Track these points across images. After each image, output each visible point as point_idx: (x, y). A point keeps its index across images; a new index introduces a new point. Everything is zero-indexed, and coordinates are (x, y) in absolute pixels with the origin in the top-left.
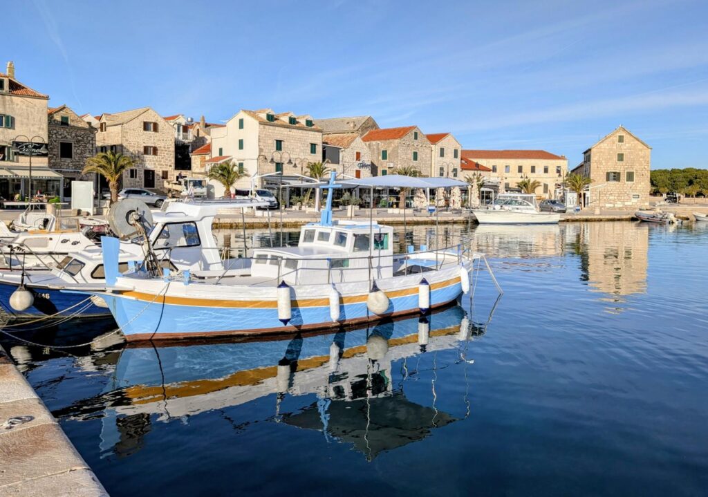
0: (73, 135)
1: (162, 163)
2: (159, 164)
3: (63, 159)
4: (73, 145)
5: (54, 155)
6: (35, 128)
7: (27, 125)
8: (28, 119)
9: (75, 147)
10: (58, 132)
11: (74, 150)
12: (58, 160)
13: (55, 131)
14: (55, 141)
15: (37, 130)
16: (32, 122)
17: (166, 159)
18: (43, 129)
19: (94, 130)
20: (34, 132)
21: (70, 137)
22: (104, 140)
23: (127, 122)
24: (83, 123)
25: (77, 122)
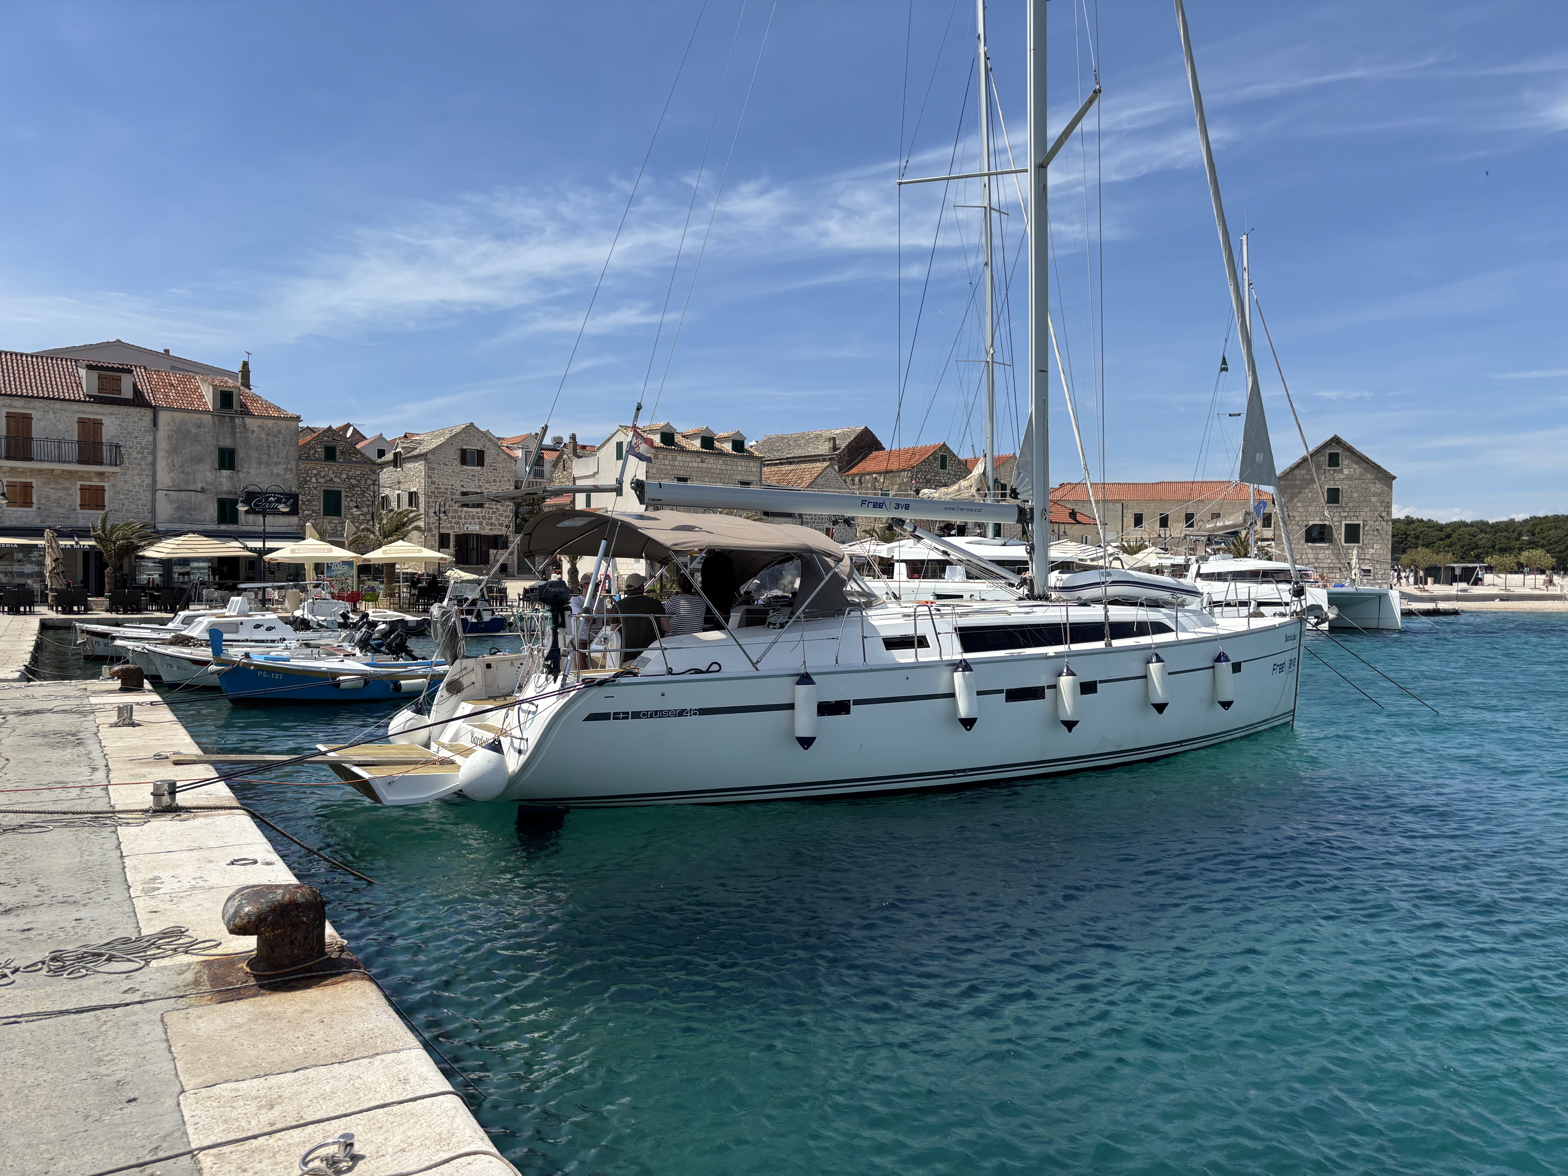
0: (344, 476)
1: (493, 521)
2: (487, 524)
3: (328, 516)
4: (343, 494)
5: (314, 511)
6: (279, 470)
7: (267, 464)
8: (269, 455)
9: (347, 496)
10: (319, 473)
11: (344, 503)
12: (320, 520)
13: (315, 472)
14: (315, 488)
15: (282, 472)
16: (276, 460)
17: (501, 515)
18: (291, 470)
19: (377, 467)
20: (278, 475)
21: (338, 480)
22: (399, 483)
23: (433, 451)
24: (359, 456)
25: (350, 454)
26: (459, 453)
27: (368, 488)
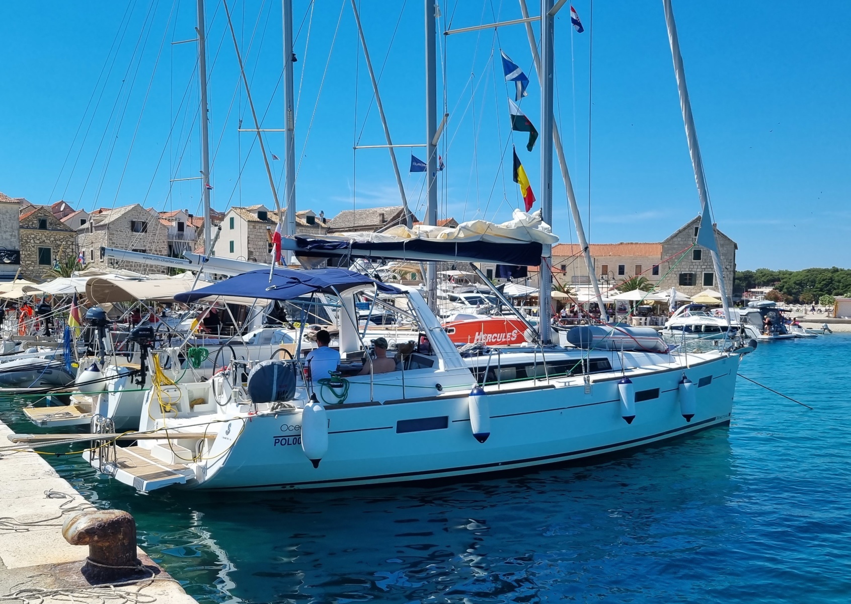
0: (52, 239)
3: (42, 266)
4: (52, 251)
5: (32, 262)
6: (7, 236)
9: (54, 252)
10: (36, 237)
11: (53, 257)
12: (37, 267)
13: (33, 236)
14: (33, 247)
15: (9, 237)
16: (5, 229)
18: (15, 236)
19: (74, 234)
20: (6, 239)
21: (48, 241)
22: (92, 243)
23: (113, 222)
24: (62, 226)
25: (56, 225)
26: (130, 224)
27: (69, 247)
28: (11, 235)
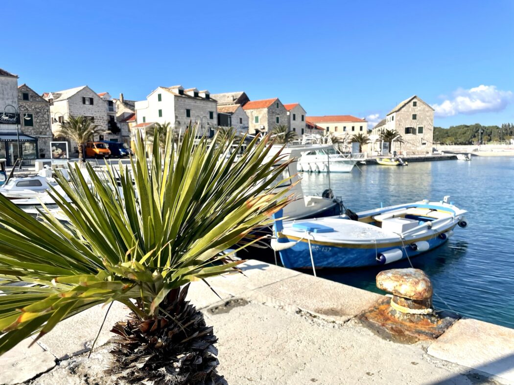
0: (33, 108)
3: (27, 127)
6: (9, 102)
7: (3, 99)
9: (35, 117)
11: (34, 120)
21: (30, 109)
22: (52, 112)
23: (70, 98)
25: (35, 97)
26: (82, 99)
27: (45, 114)
28: (13, 102)
